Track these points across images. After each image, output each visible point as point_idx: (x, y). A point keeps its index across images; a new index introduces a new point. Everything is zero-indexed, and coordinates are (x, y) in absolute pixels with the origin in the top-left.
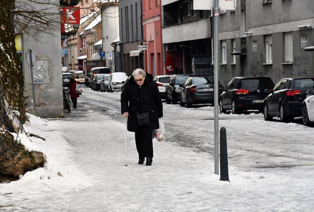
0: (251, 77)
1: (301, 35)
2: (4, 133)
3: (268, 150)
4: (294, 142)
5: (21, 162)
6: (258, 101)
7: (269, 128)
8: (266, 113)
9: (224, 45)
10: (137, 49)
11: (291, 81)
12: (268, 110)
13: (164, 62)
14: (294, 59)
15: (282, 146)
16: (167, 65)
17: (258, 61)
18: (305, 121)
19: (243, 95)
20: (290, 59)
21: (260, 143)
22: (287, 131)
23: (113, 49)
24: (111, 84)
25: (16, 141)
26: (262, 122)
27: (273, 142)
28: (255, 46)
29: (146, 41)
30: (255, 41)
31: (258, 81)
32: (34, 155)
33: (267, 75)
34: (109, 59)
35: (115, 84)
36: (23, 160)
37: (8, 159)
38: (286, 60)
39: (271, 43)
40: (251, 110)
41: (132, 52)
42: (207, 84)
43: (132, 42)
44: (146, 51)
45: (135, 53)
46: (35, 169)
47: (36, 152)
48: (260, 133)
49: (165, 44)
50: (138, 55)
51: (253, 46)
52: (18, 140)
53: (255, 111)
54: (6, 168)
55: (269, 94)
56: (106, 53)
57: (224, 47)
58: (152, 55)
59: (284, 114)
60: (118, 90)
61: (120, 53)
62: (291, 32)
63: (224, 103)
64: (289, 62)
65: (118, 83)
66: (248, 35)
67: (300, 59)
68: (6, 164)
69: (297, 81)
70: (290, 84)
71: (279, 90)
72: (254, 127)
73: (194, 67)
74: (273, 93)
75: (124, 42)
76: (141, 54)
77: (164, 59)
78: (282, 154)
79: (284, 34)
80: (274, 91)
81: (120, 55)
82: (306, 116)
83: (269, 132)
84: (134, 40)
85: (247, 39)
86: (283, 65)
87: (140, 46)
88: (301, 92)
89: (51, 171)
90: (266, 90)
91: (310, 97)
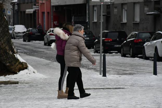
0: (113, 31)
1: (144, 5)
2: (11, 54)
3: (123, 69)
4: (137, 66)
5: (18, 67)
6: (117, 46)
7: (124, 60)
8: (122, 53)
9: (95, 8)
10: (32, 8)
11: (137, 34)
12: (123, 50)
13: (52, 19)
14: (140, 20)
15: (130, 67)
16: (54, 20)
17: (117, 21)
18: (144, 57)
19: (108, 42)
20: (137, 19)
21: (119, 66)
22: (133, 61)
23: (12, 7)
24: (14, 33)
25: (16, 58)
26: (120, 58)
27: (126, 66)
28: (116, 10)
29: (38, 3)
30: (116, 7)
31: (117, 34)
32: (24, 64)
33: (123, 30)
34: (8, 14)
35: (17, 34)
36: (19, 66)
37: (13, 65)
38: (135, 20)
39: (126, 9)
40: (113, 52)
41: (27, 10)
42: (85, 35)
43: (27, 3)
44: (38, 10)
45: (29, 11)
46: (24, 70)
47: (24, 62)
48: (119, 62)
49: (53, 6)
50: (32, 12)
51: (115, 10)
52: (17, 57)
53: (116, 52)
54: (12, 69)
55: (124, 41)
56: (6, 10)
57: (95, 10)
58: (43, 13)
59: (132, 53)
60: (19, 37)
61: (17, 11)
62: (138, 3)
63: (97, 47)
64: (137, 21)
65: (19, 33)
66: (112, 3)
67: (143, 20)
68: (12, 67)
69: (141, 34)
70: (136, 35)
71: (130, 39)
72: (115, 60)
73: (73, 23)
74: (126, 41)
75: (21, 2)
76: (35, 12)
77: (52, 17)
78: (130, 70)
79: (134, 3)
80: (127, 40)
81: (18, 12)
82: (145, 54)
83: (124, 62)
84: (29, 1)
85: (111, 5)
86: (133, 23)
87: (34, 6)
88: (142, 40)
89: (30, 71)
90: (122, 39)
91: (147, 43)
